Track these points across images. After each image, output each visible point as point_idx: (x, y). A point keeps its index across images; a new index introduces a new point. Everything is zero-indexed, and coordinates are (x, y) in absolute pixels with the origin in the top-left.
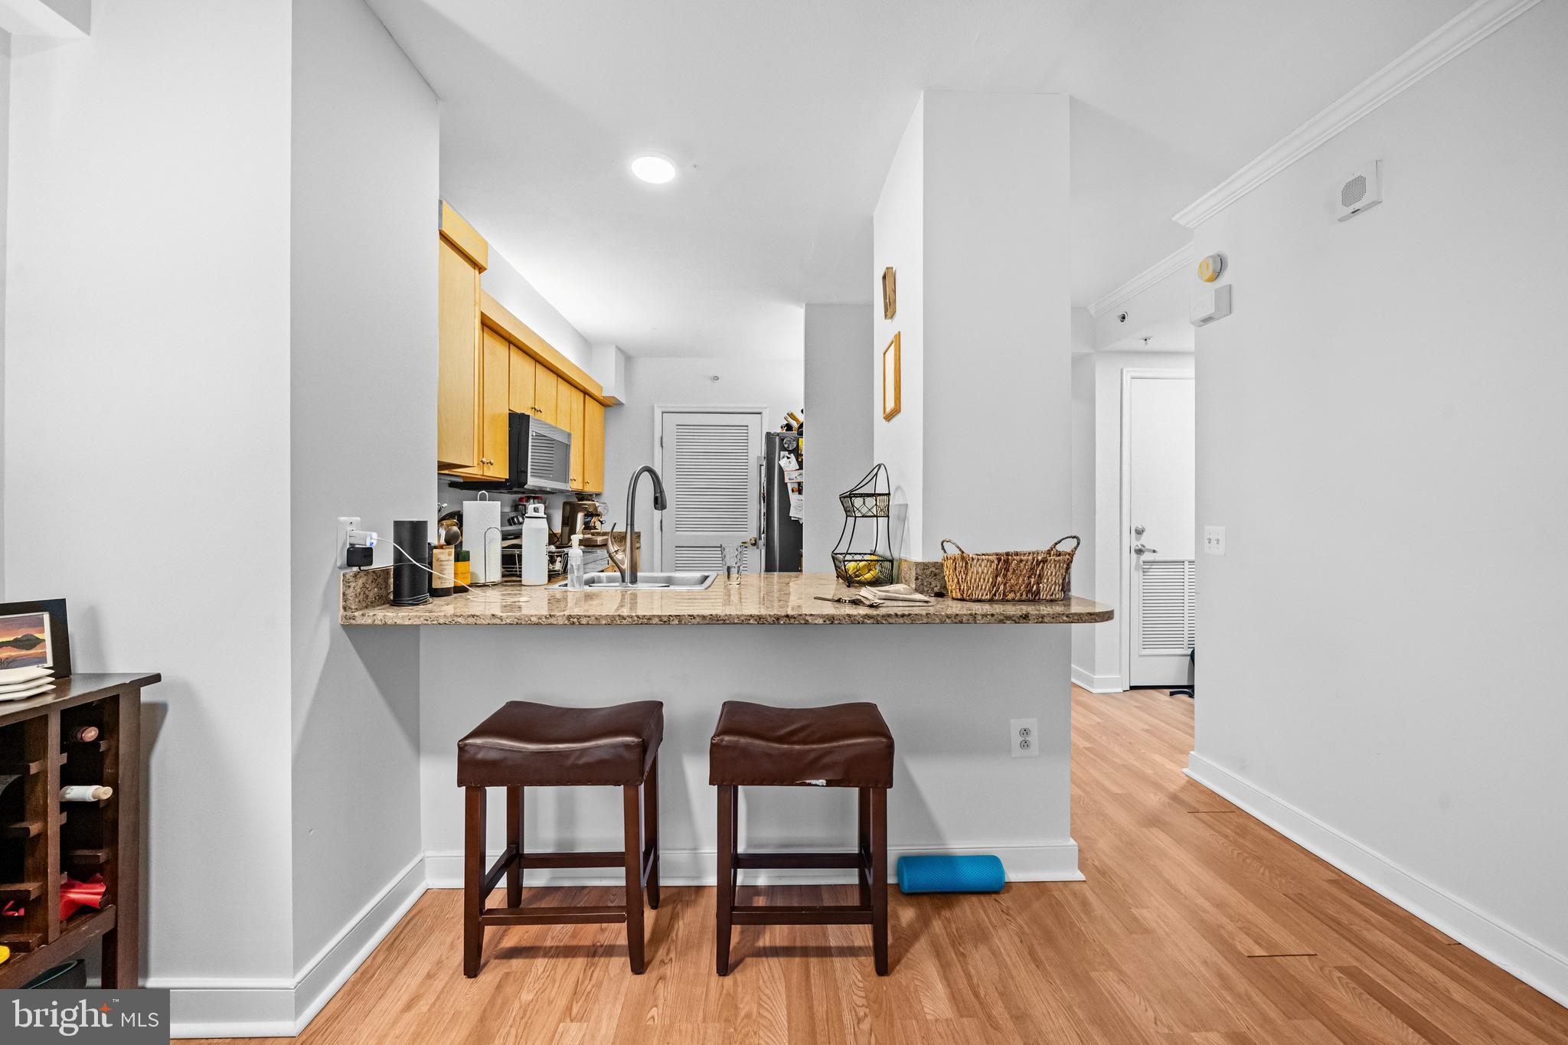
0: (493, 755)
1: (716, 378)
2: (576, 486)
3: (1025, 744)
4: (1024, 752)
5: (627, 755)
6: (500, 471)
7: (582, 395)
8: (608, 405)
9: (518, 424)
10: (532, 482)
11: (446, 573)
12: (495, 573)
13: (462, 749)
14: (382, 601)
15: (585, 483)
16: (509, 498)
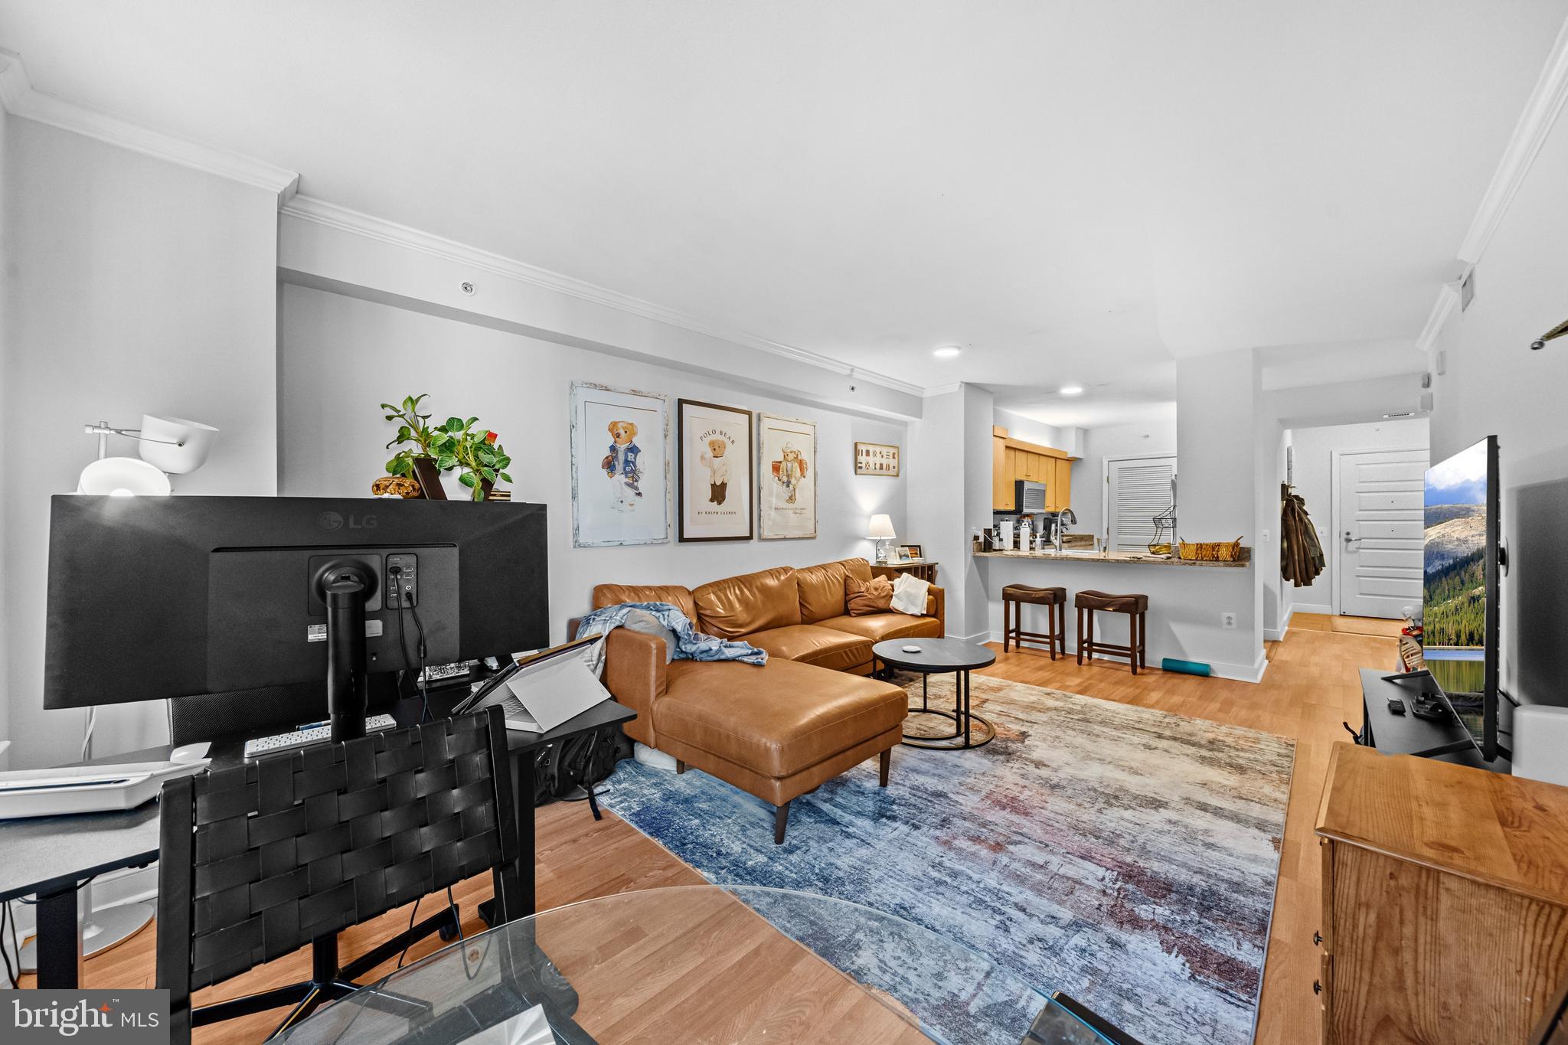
0: (1012, 592)
1: (1148, 436)
2: (1052, 509)
3: (1229, 623)
4: (1230, 627)
5: (1050, 596)
6: (1012, 507)
7: (1054, 460)
8: (1073, 461)
9: (1019, 485)
10: (1026, 511)
11: (996, 545)
12: (1011, 546)
13: (1003, 590)
14: (981, 551)
15: (1056, 507)
16: (1014, 517)
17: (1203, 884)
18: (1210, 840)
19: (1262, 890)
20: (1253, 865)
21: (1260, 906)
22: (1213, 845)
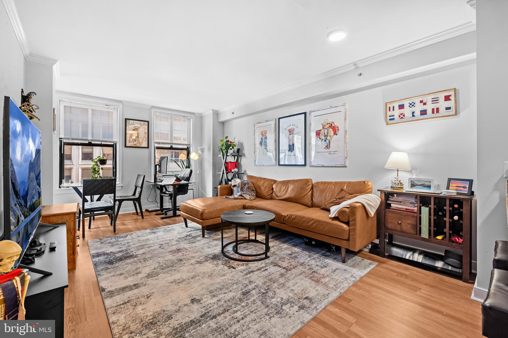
17: (115, 265)
18: (123, 276)
19: (100, 272)
20: (106, 277)
21: (98, 268)
22: (121, 275)
